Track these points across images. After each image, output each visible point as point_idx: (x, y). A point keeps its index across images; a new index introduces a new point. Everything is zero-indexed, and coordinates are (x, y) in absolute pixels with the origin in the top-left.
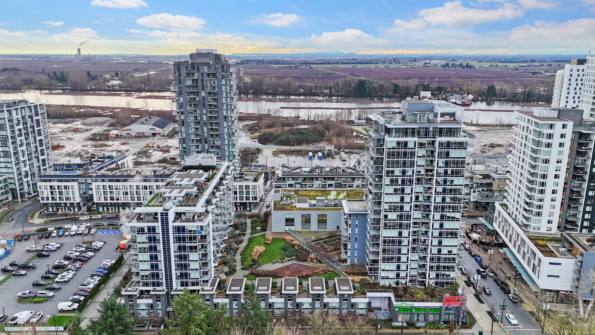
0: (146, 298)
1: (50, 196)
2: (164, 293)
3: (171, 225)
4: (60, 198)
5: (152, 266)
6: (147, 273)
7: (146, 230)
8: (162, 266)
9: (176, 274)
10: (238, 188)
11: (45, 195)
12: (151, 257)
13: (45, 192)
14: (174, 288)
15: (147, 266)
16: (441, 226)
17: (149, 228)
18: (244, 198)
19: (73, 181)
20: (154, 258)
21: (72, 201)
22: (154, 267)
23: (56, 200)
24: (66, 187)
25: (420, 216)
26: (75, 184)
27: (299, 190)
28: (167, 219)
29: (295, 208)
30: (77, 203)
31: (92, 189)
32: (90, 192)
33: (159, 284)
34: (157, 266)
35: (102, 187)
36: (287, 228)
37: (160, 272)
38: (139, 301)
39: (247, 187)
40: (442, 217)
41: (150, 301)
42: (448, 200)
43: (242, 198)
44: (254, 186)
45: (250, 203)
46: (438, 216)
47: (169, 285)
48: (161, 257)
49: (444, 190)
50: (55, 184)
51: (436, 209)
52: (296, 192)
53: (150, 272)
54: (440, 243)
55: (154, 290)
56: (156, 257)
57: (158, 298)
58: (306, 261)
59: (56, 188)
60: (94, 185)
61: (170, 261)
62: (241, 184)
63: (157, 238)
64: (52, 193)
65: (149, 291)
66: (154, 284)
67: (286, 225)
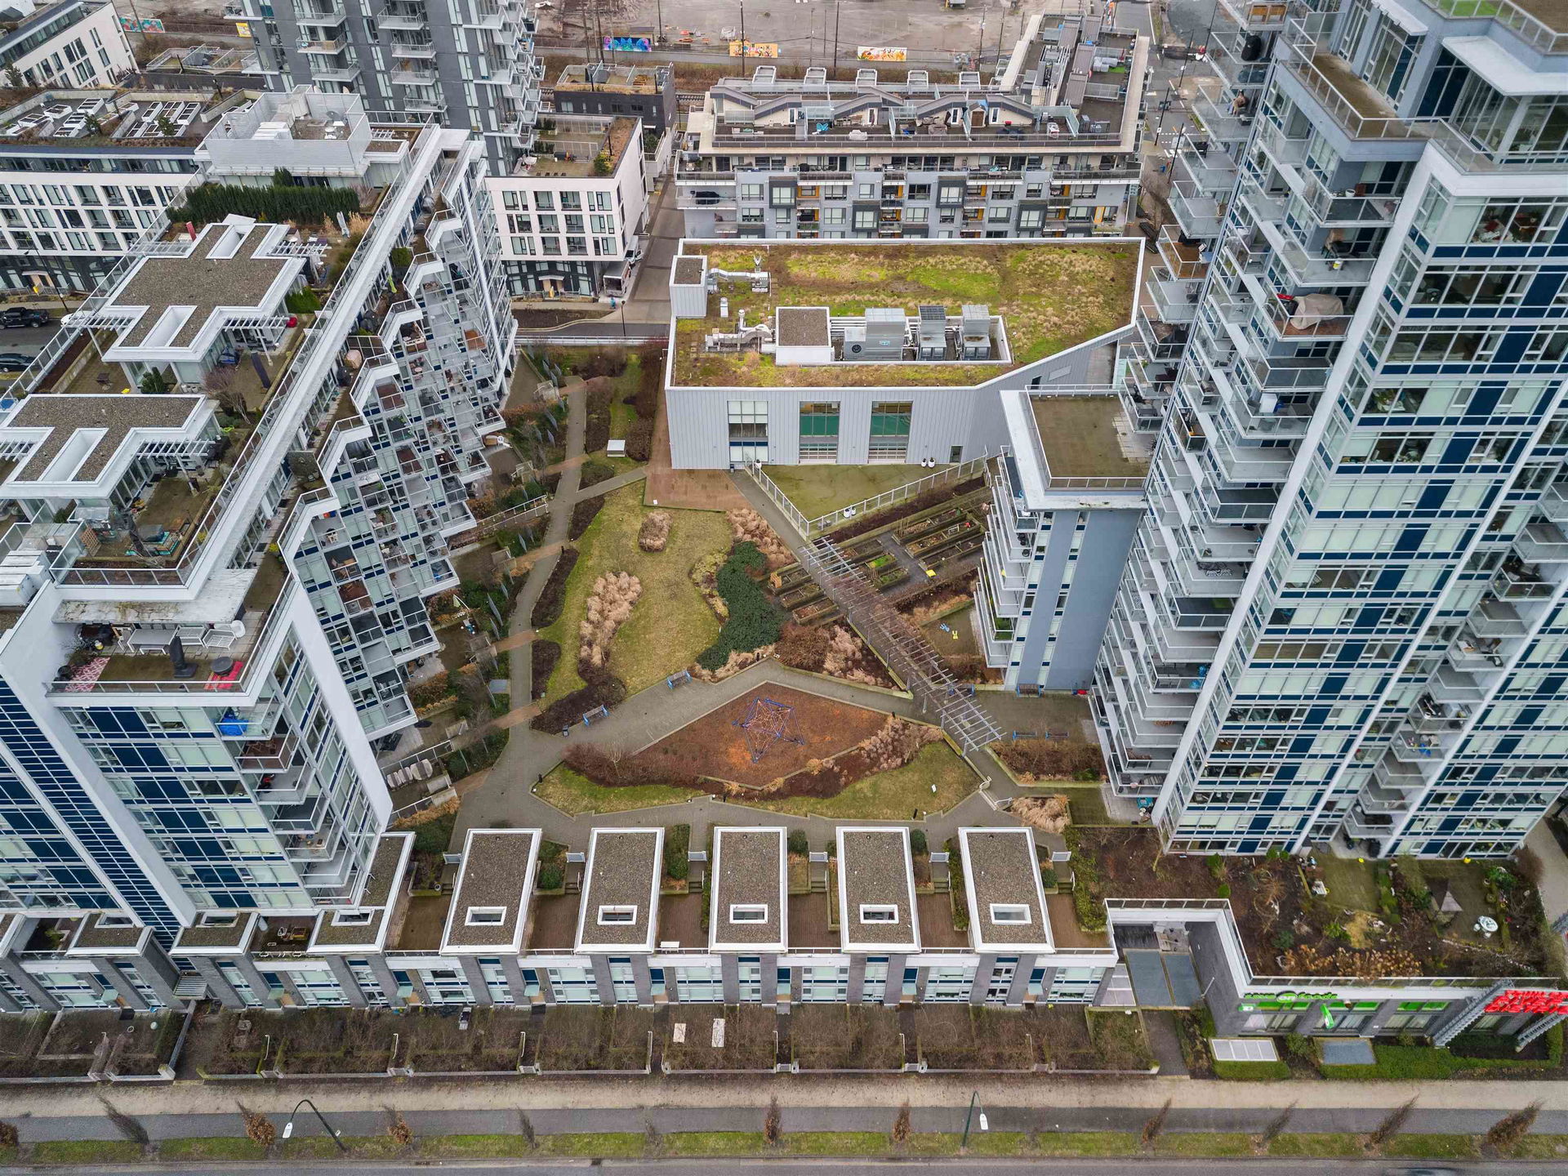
5: (38, 849)
6: (27, 869)
10: (532, 204)
12: (14, 819)
15: (11, 846)
18: (564, 246)
20: (29, 821)
22: (53, 850)
27: (789, 249)
29: (772, 370)
34: (65, 848)
36: (737, 454)
39: (570, 199)
41: (89, 967)
43: (551, 246)
44: (600, 194)
52: (776, 259)
53: (41, 866)
56: (42, 820)
58: (818, 666)
62: (541, 184)
66: (84, 902)
67: (732, 444)
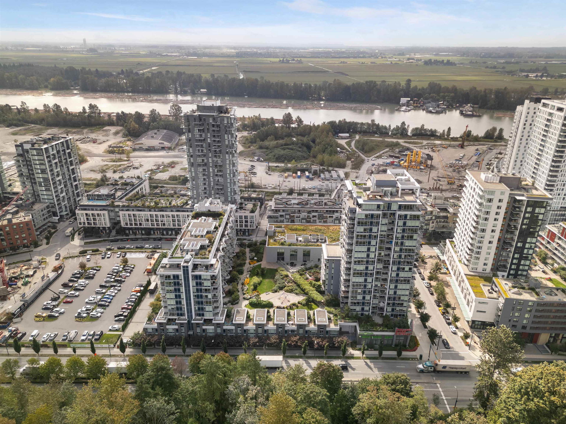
0: (173, 325)
1: (86, 222)
2: (186, 322)
3: (190, 274)
4: (94, 223)
5: (177, 302)
6: (173, 307)
7: (172, 277)
8: (184, 302)
9: (195, 308)
10: (238, 218)
11: (82, 221)
12: (176, 296)
13: (82, 218)
14: (194, 318)
15: (173, 302)
16: (398, 275)
17: (174, 276)
18: (244, 226)
19: (104, 210)
20: (178, 297)
21: (104, 226)
22: (179, 303)
23: (91, 224)
24: (98, 215)
25: (381, 267)
26: (106, 212)
27: (288, 225)
28: (188, 271)
30: (108, 227)
31: (119, 216)
32: (118, 219)
33: (182, 315)
34: (180, 302)
35: (127, 215)
37: (183, 306)
38: (168, 327)
39: (246, 217)
40: (398, 269)
41: (176, 327)
42: (403, 257)
43: (241, 226)
44: (252, 216)
45: (248, 229)
46: (395, 268)
47: (190, 317)
48: (183, 296)
49: (401, 250)
50: (90, 212)
51: (394, 263)
53: (175, 306)
54: (396, 287)
55: (179, 319)
56: (180, 296)
57: (181, 325)
59: (91, 215)
60: (121, 213)
61: (190, 300)
62: (241, 214)
63: (180, 283)
64: (87, 219)
65: (176, 319)
66: (178, 315)
